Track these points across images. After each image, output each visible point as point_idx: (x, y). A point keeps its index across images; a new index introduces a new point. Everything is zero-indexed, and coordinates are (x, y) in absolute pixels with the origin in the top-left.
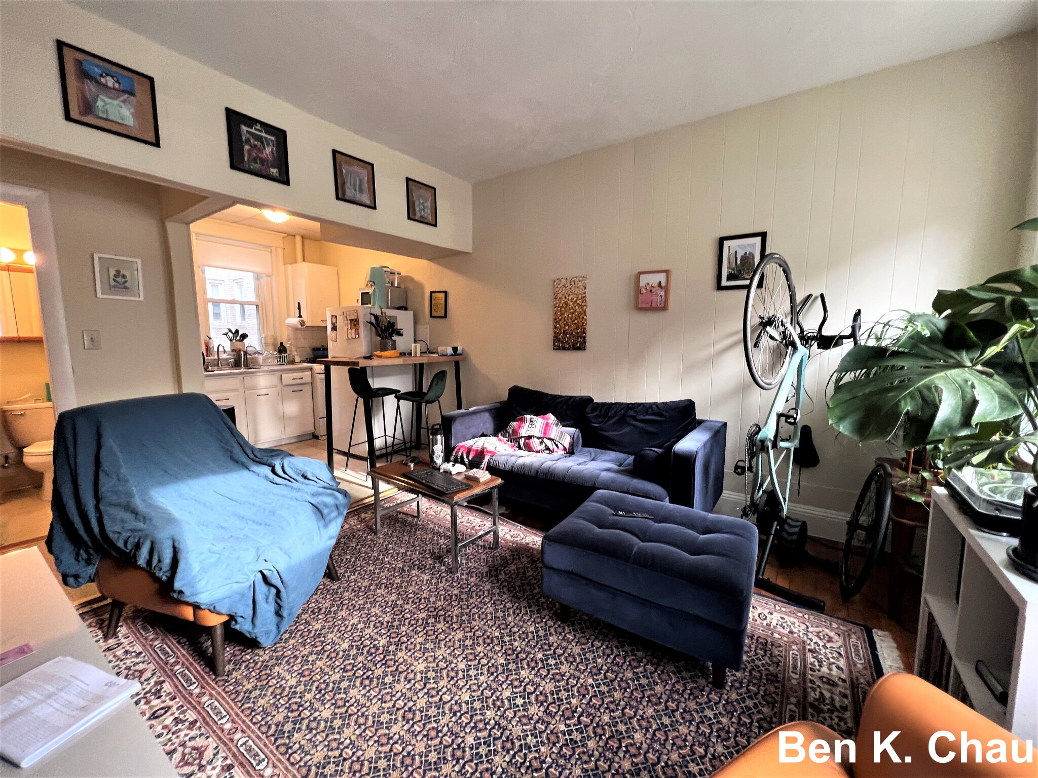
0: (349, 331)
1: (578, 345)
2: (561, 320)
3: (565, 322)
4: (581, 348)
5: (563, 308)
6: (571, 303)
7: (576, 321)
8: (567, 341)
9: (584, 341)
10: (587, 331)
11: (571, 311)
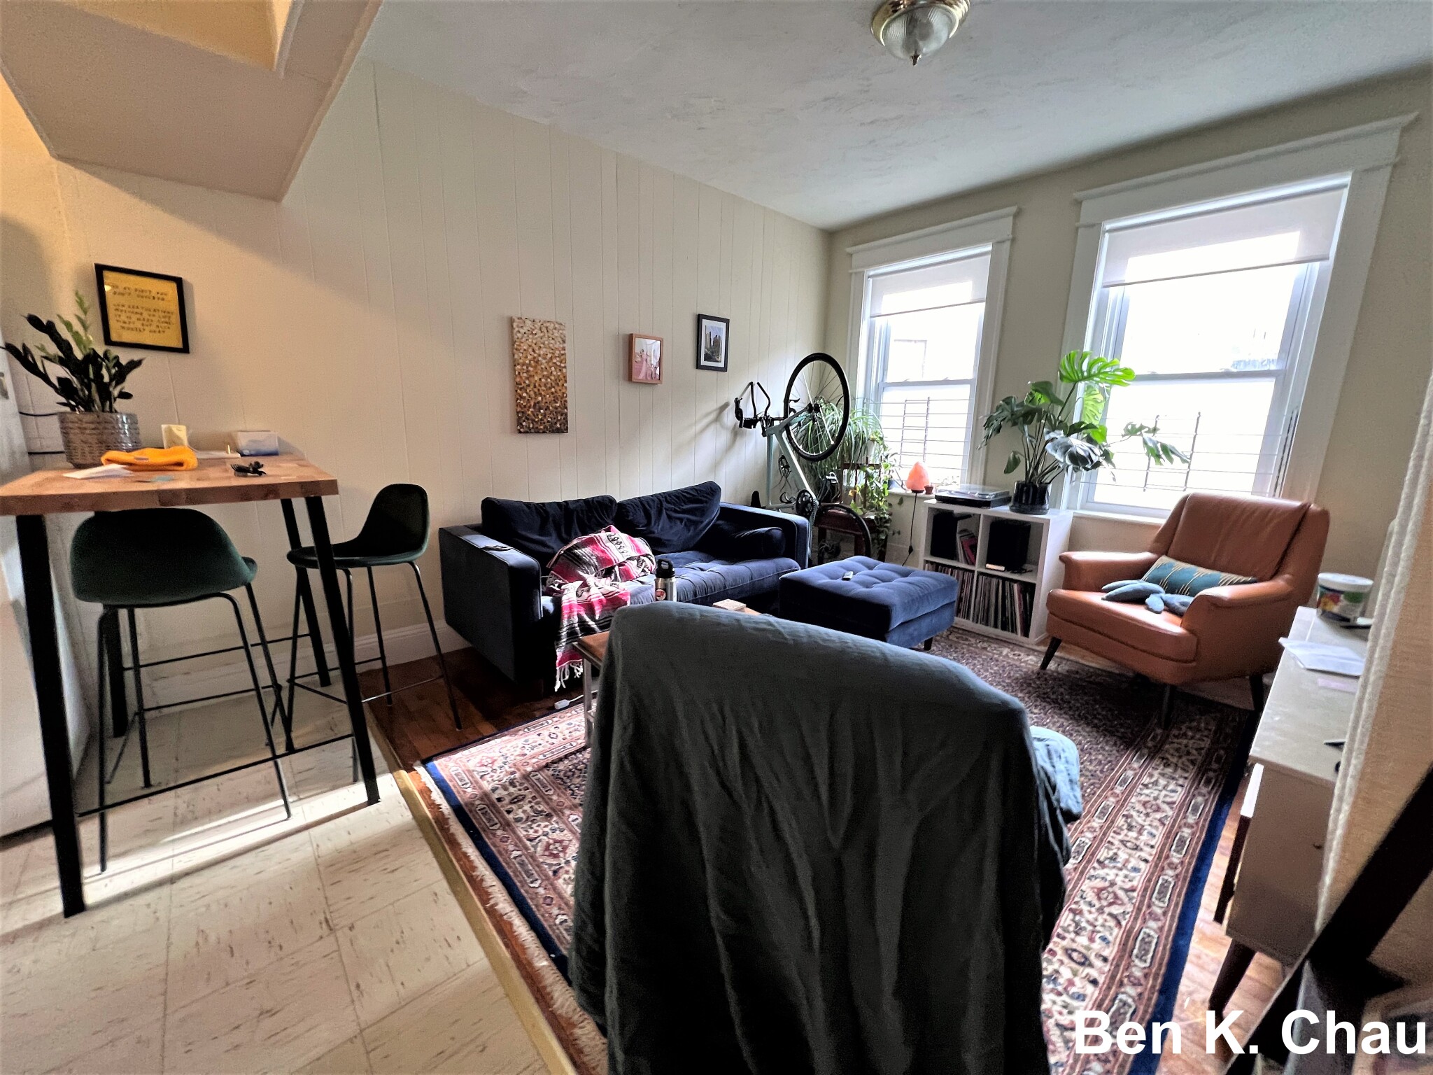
1: (558, 425)
2: (529, 385)
3: (536, 390)
4: (563, 430)
5: (532, 367)
6: (544, 361)
7: (553, 390)
8: (541, 420)
9: (566, 419)
10: (569, 405)
11: (545, 373)
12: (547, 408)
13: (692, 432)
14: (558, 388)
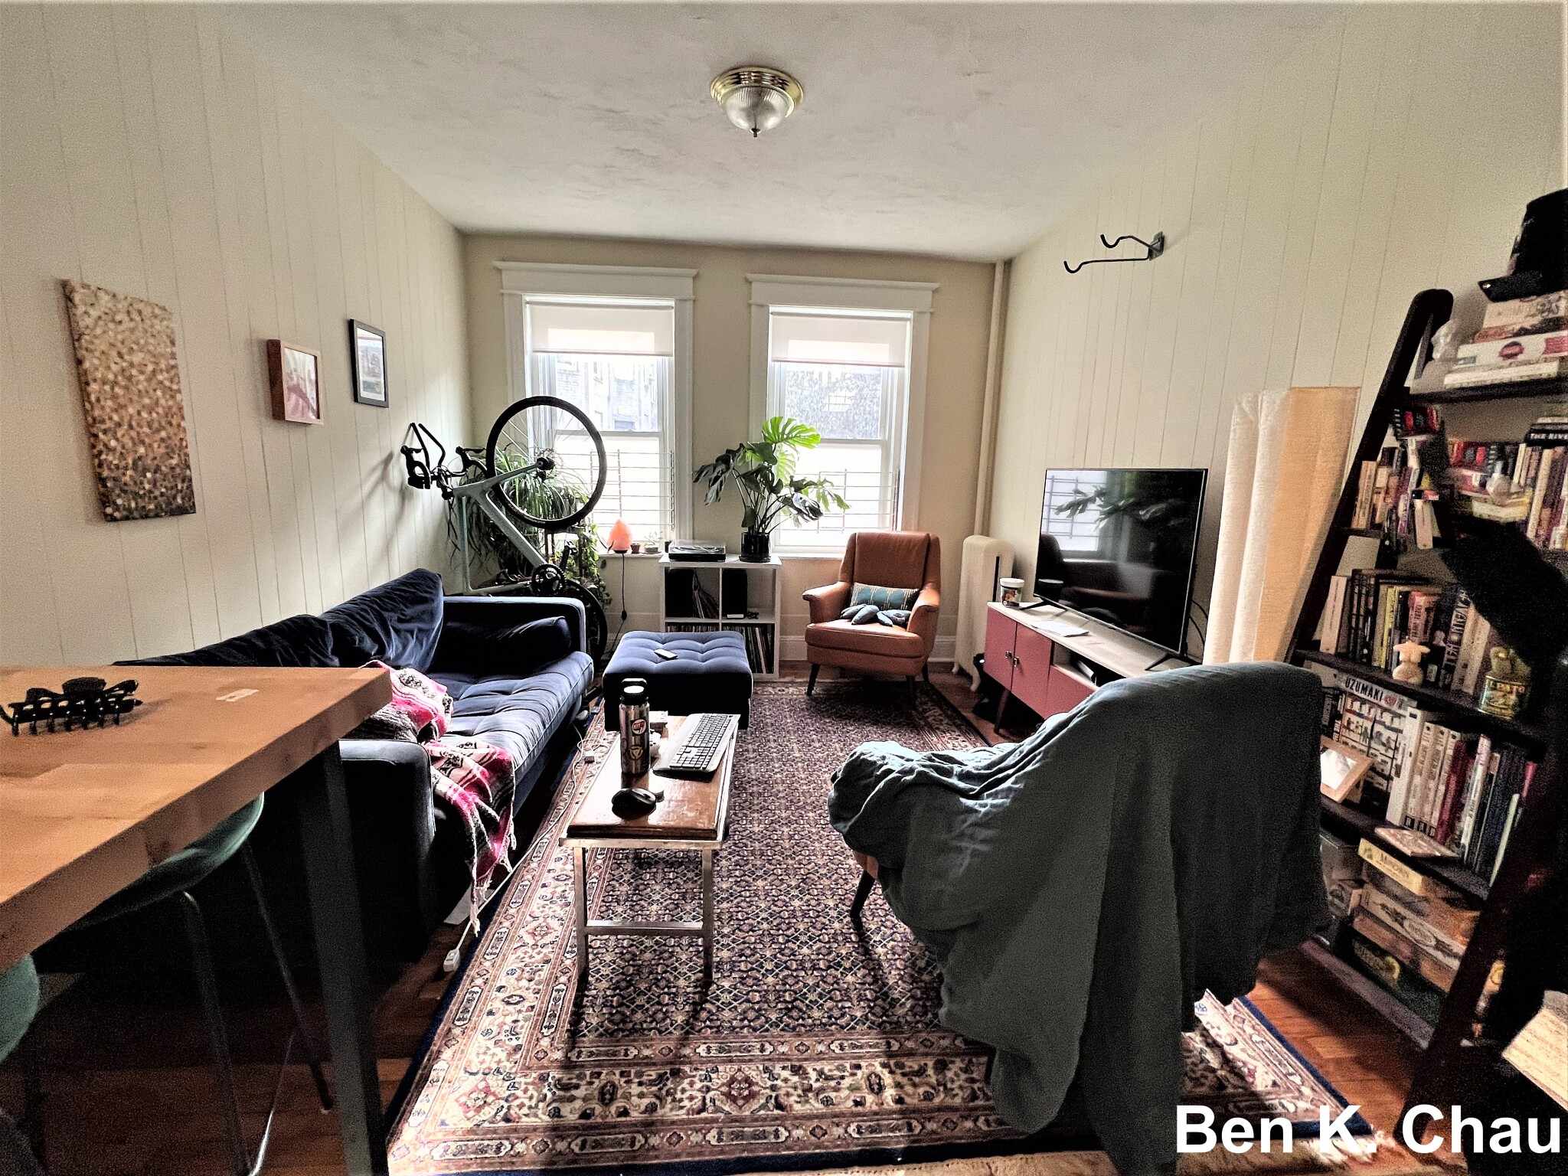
1: (179, 501)
2: (119, 425)
3: (133, 434)
4: (186, 509)
5: (121, 387)
6: (142, 378)
7: (163, 434)
8: (150, 492)
9: (190, 487)
10: (192, 462)
11: (147, 401)
12: (157, 470)
13: (358, 498)
14: (171, 431)
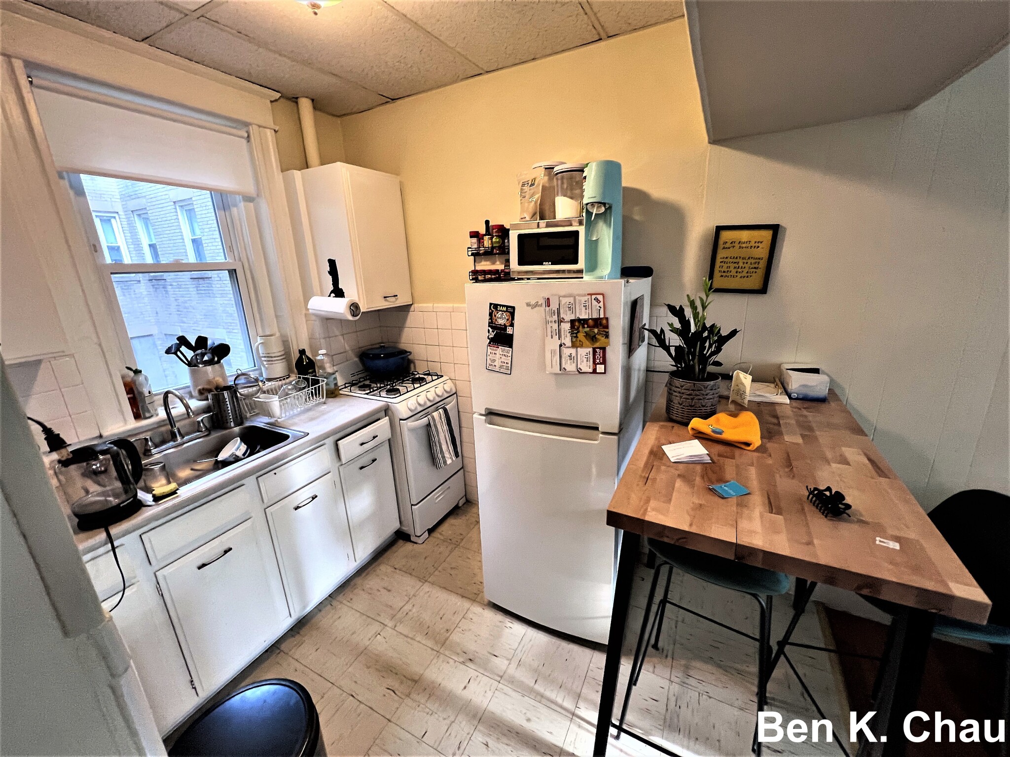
0: (567, 352)
